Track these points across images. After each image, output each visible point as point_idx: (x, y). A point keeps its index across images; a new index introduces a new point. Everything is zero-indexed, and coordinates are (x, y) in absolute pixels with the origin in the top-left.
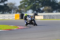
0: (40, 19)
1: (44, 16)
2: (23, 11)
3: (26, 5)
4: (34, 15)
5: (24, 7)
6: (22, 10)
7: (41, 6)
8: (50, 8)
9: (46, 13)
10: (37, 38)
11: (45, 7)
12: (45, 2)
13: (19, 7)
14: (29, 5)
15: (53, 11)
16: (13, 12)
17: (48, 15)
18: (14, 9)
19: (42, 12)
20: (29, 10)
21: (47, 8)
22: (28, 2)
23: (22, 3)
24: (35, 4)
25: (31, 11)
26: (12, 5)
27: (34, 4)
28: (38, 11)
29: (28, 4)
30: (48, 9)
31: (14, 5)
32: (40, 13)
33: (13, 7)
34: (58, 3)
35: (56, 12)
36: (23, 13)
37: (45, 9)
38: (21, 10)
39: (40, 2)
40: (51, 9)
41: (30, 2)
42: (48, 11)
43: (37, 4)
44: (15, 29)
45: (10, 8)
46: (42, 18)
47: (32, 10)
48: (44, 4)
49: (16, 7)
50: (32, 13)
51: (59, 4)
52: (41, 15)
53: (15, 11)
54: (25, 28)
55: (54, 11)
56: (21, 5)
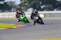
1: (45, 14)
3: (26, 3)
5: (24, 5)
6: (22, 8)
7: (42, 4)
8: (51, 6)
10: (38, 36)
11: (46, 5)
13: (19, 5)
16: (13, 10)
17: (49, 13)
18: (14, 7)
19: (43, 10)
20: (29, 8)
21: (48, 6)
26: (12, 4)
27: (34, 2)
28: (39, 9)
31: (14, 3)
32: (40, 11)
33: (13, 5)
35: (57, 10)
36: (23, 11)
43: (37, 2)
44: (15, 27)
45: (10, 7)
46: (43, 16)
47: (32, 8)
48: (45, 2)
49: (16, 5)
51: (60, 2)
52: (42, 13)
53: (15, 9)
55: (55, 9)
56: (21, 3)
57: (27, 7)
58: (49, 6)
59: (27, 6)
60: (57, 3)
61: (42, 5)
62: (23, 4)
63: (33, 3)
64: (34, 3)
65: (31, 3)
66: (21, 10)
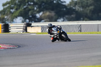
0: (35, 32)
1: (43, 27)
2: (8, 20)
4: (25, 26)
5: (9, 13)
6: (6, 17)
7: (38, 10)
8: (53, 14)
9: (45, 22)
11: (45, 12)
12: (43, 4)
14: (17, 9)
15: (58, 19)
19: (39, 20)
21: (48, 13)
22: (15, 4)
23: (6, 7)
24: (27, 8)
25: (20, 19)
27: (25, 7)
29: (16, 7)
30: (48, 15)
32: (35, 22)
34: (67, 5)
35: (63, 21)
37: (45, 16)
38: (4, 18)
39: (35, 4)
40: (55, 15)
41: (19, 4)
42: (49, 18)
43: (30, 7)
46: (39, 30)
48: (42, 7)
50: (23, 22)
51: (68, 7)
52: (38, 26)
54: (11, 48)
55: (60, 19)
56: (4, 9)
57: (14, 15)
58: (50, 14)
59: (13, 13)
60: (64, 8)
61: (39, 12)
62: (8, 10)
63: (23, 8)
64: (25, 9)
65: (19, 9)
66: (4, 20)
